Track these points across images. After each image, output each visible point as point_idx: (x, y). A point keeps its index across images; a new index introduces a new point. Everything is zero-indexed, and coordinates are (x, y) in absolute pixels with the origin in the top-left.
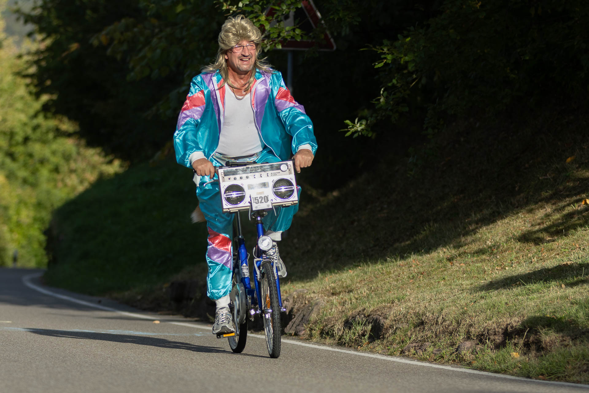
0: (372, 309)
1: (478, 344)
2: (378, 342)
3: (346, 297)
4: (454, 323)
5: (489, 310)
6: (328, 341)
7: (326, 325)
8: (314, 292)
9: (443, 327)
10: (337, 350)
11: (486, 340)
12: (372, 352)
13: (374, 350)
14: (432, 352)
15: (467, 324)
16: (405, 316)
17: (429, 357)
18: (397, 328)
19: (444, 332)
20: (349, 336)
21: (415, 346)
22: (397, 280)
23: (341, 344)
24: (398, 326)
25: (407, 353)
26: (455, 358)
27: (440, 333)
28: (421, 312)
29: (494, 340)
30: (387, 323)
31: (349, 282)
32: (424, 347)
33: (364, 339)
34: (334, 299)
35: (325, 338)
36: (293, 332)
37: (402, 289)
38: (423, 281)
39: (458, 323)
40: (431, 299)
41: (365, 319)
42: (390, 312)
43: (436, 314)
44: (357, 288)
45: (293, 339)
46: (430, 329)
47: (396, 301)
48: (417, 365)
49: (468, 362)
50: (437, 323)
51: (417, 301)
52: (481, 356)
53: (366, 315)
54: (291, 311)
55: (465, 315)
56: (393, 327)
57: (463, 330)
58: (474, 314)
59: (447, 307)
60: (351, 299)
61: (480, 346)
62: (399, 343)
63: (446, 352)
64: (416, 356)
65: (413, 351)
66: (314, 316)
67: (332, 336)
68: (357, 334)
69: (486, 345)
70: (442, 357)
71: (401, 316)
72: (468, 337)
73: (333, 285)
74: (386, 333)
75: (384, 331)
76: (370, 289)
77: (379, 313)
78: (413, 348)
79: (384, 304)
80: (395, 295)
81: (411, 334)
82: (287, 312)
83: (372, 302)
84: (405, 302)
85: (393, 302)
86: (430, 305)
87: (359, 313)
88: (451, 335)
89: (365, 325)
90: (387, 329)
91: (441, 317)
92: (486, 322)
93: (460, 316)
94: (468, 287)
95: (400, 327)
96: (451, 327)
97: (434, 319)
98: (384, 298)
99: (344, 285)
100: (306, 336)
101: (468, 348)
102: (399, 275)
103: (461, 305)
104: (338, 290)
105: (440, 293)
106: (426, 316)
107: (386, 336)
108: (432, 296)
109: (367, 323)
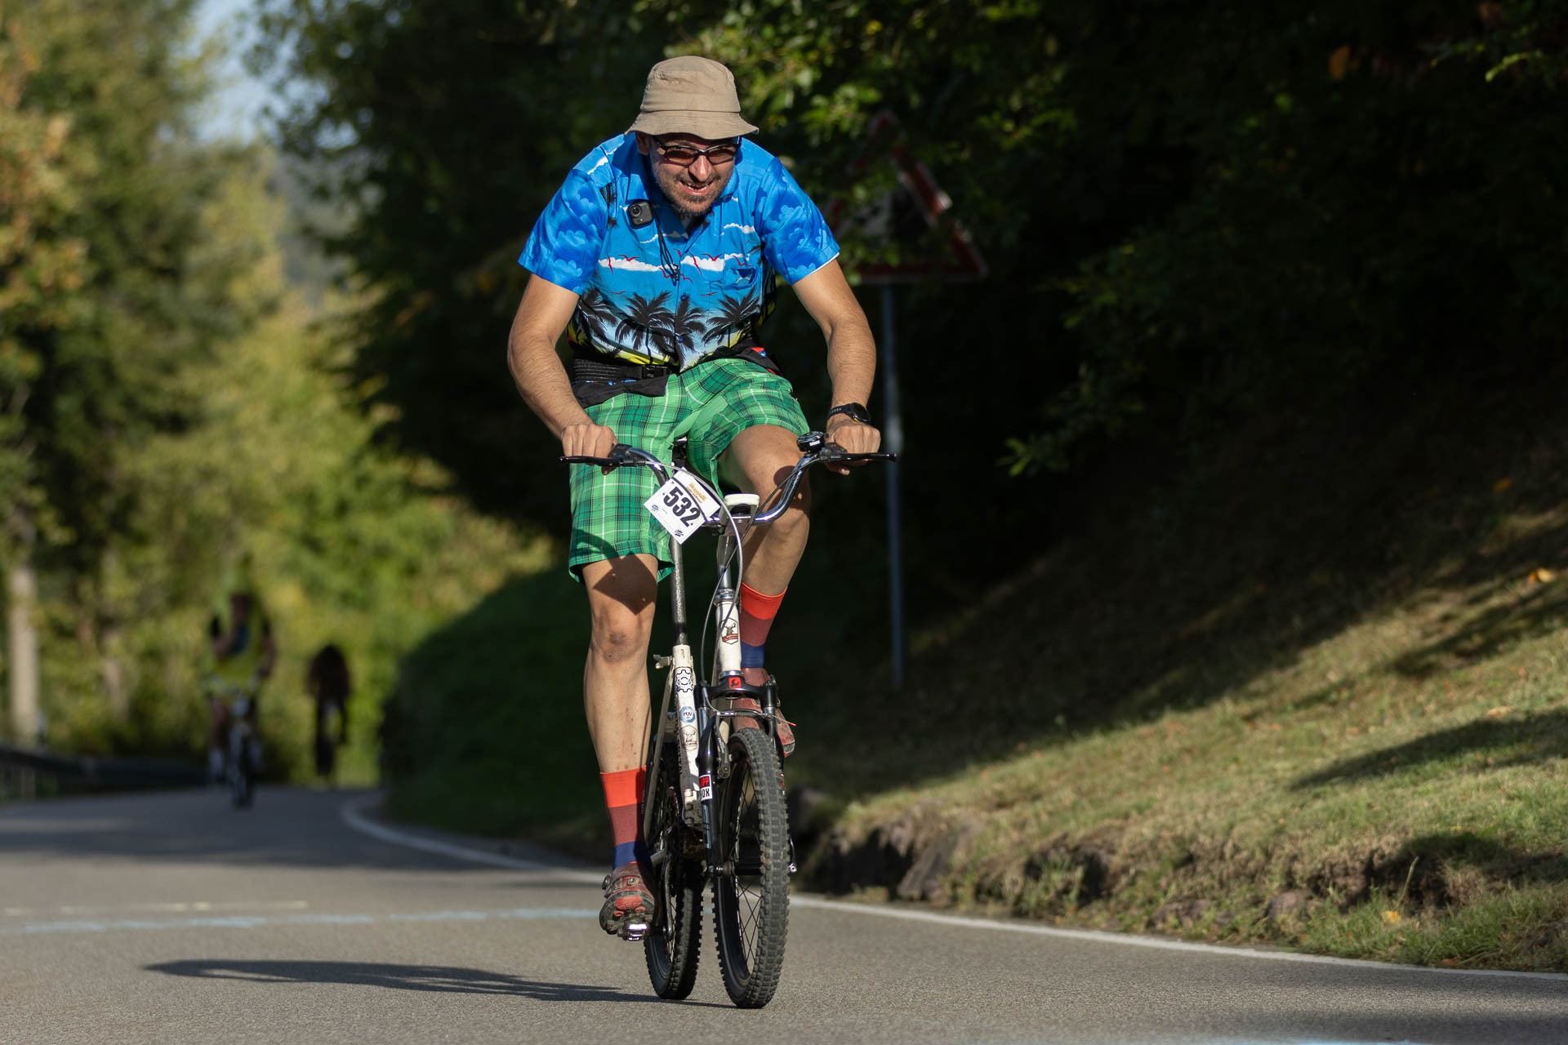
0: (1081, 833)
1: (1311, 898)
2: (1098, 904)
3: (1027, 811)
4: (1259, 856)
5: (1331, 824)
6: (993, 907)
7: (987, 875)
8: (958, 805)
9: (1234, 864)
10: (1011, 926)
11: (1327, 886)
12: (1085, 926)
13: (1090, 923)
14: (1214, 921)
15: (1287, 855)
16: (1153, 845)
17: (1209, 929)
18: (1138, 873)
19: (1237, 875)
20: (1036, 894)
21: (1177, 910)
22: (1136, 769)
23: (1019, 913)
24: (1139, 867)
25: (1160, 926)
26: (1262, 931)
27: (1229, 878)
28: (1187, 835)
29: (1345, 887)
30: (1115, 862)
31: (1032, 778)
32: (1195, 912)
33: (1069, 900)
34: (1003, 817)
35: (985, 903)
36: (916, 893)
37: (1147, 786)
38: (1191, 767)
39: (1268, 855)
40: (1208, 806)
41: (1068, 858)
42: (1121, 837)
43: (1219, 838)
44: (1051, 791)
45: (916, 909)
46: (1207, 871)
47: (1134, 814)
48: (1181, 950)
49: (1291, 938)
50: (1222, 857)
51: (1177, 811)
52: (1317, 923)
53: (1071, 846)
54: (911, 848)
55: (1282, 837)
56: (1129, 872)
57: (1277, 868)
58: (1300, 833)
59: (1243, 820)
60: (1037, 816)
61: (1316, 903)
62: (1143, 905)
63: (1243, 918)
64: (1180, 930)
65: (1172, 920)
66: (959, 857)
67: (1000, 897)
68: (1052, 893)
69: (1328, 900)
70: (1235, 930)
71: (1146, 846)
72: (1290, 885)
73: (998, 786)
74: (1113, 886)
75: (1109, 881)
76: (1078, 791)
77: (1098, 841)
78: (1174, 914)
79: (1107, 822)
80: (1132, 802)
81: (1169, 885)
82: (902, 849)
83: (1082, 818)
84: (1154, 814)
85: (1127, 816)
86: (1205, 818)
87: (1056, 845)
88: (1253, 882)
89: (1069, 869)
90: (1116, 877)
91: (1230, 844)
92: (1326, 849)
93: (1272, 840)
94: (1289, 775)
95: (1145, 869)
96: (1252, 865)
97: (1214, 849)
98: (1108, 809)
99: (1024, 784)
100: (944, 901)
101: (1290, 909)
102: (1140, 757)
103: (1272, 816)
104: (1009, 797)
105: (1227, 791)
106: (1198, 843)
107: (1115, 891)
108: (1210, 799)
109: (1073, 866)
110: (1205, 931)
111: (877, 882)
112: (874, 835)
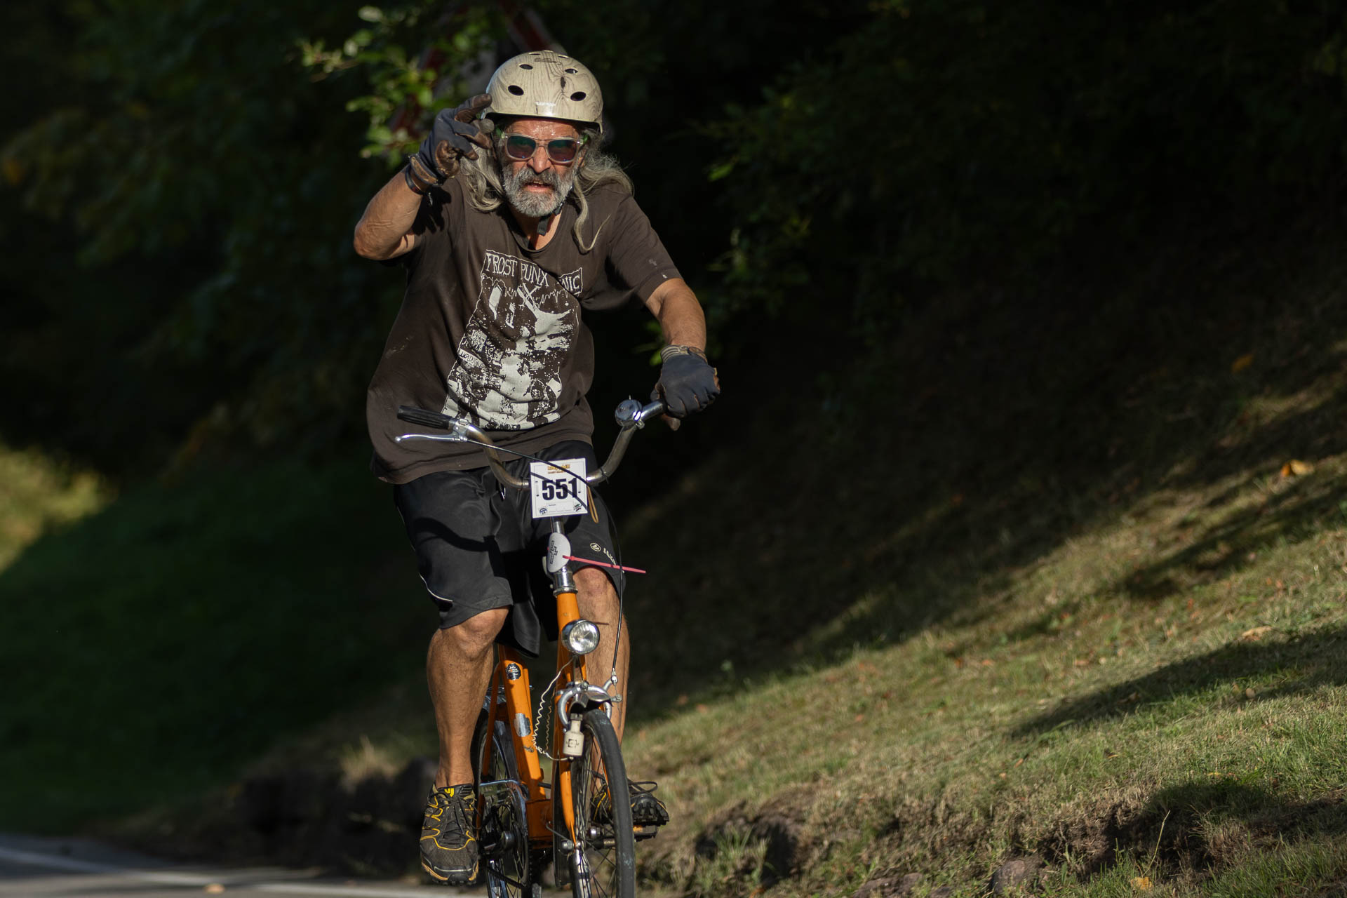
0: (762, 800)
1: (1043, 865)
2: (788, 884)
3: (696, 776)
4: (977, 817)
5: (1063, 775)
6: (659, 893)
7: (651, 855)
9: (949, 830)
11: (1063, 851)
15: (1012, 815)
16: (849, 810)
18: (831, 844)
19: (953, 842)
20: (711, 875)
21: (882, 887)
22: (823, 720)
24: (833, 837)
27: (942, 845)
28: (890, 796)
29: (1084, 850)
30: (806, 832)
31: (699, 737)
32: (905, 887)
33: (751, 880)
35: (651, 888)
37: (838, 740)
38: (889, 715)
39: (989, 817)
40: (913, 761)
41: (747, 830)
42: (810, 803)
43: (929, 798)
44: (722, 751)
46: (917, 838)
47: (824, 774)
50: (933, 822)
51: (877, 769)
52: (1052, 896)
53: (751, 817)
55: (1005, 794)
56: (822, 843)
57: (1000, 831)
58: (1026, 788)
59: (956, 776)
60: (708, 781)
61: (1049, 870)
62: (841, 882)
63: (964, 893)
67: (668, 881)
68: (731, 871)
69: (1064, 866)
71: (840, 811)
72: (1017, 850)
73: (658, 748)
74: (805, 861)
75: (799, 856)
76: (755, 750)
77: (782, 809)
78: (879, 891)
79: (793, 785)
80: (821, 760)
81: (871, 857)
83: (762, 783)
84: (848, 774)
85: (816, 777)
86: (911, 775)
87: (731, 816)
88: (972, 849)
89: (749, 843)
90: (806, 849)
91: (943, 804)
92: (1059, 807)
93: (992, 797)
94: (1007, 719)
95: (840, 840)
96: (969, 829)
97: (924, 812)
98: (792, 771)
99: (689, 745)
101: (1019, 879)
102: (826, 707)
103: (990, 769)
104: (673, 761)
105: (935, 743)
106: (905, 806)
107: (806, 867)
108: (915, 752)
109: (754, 839)
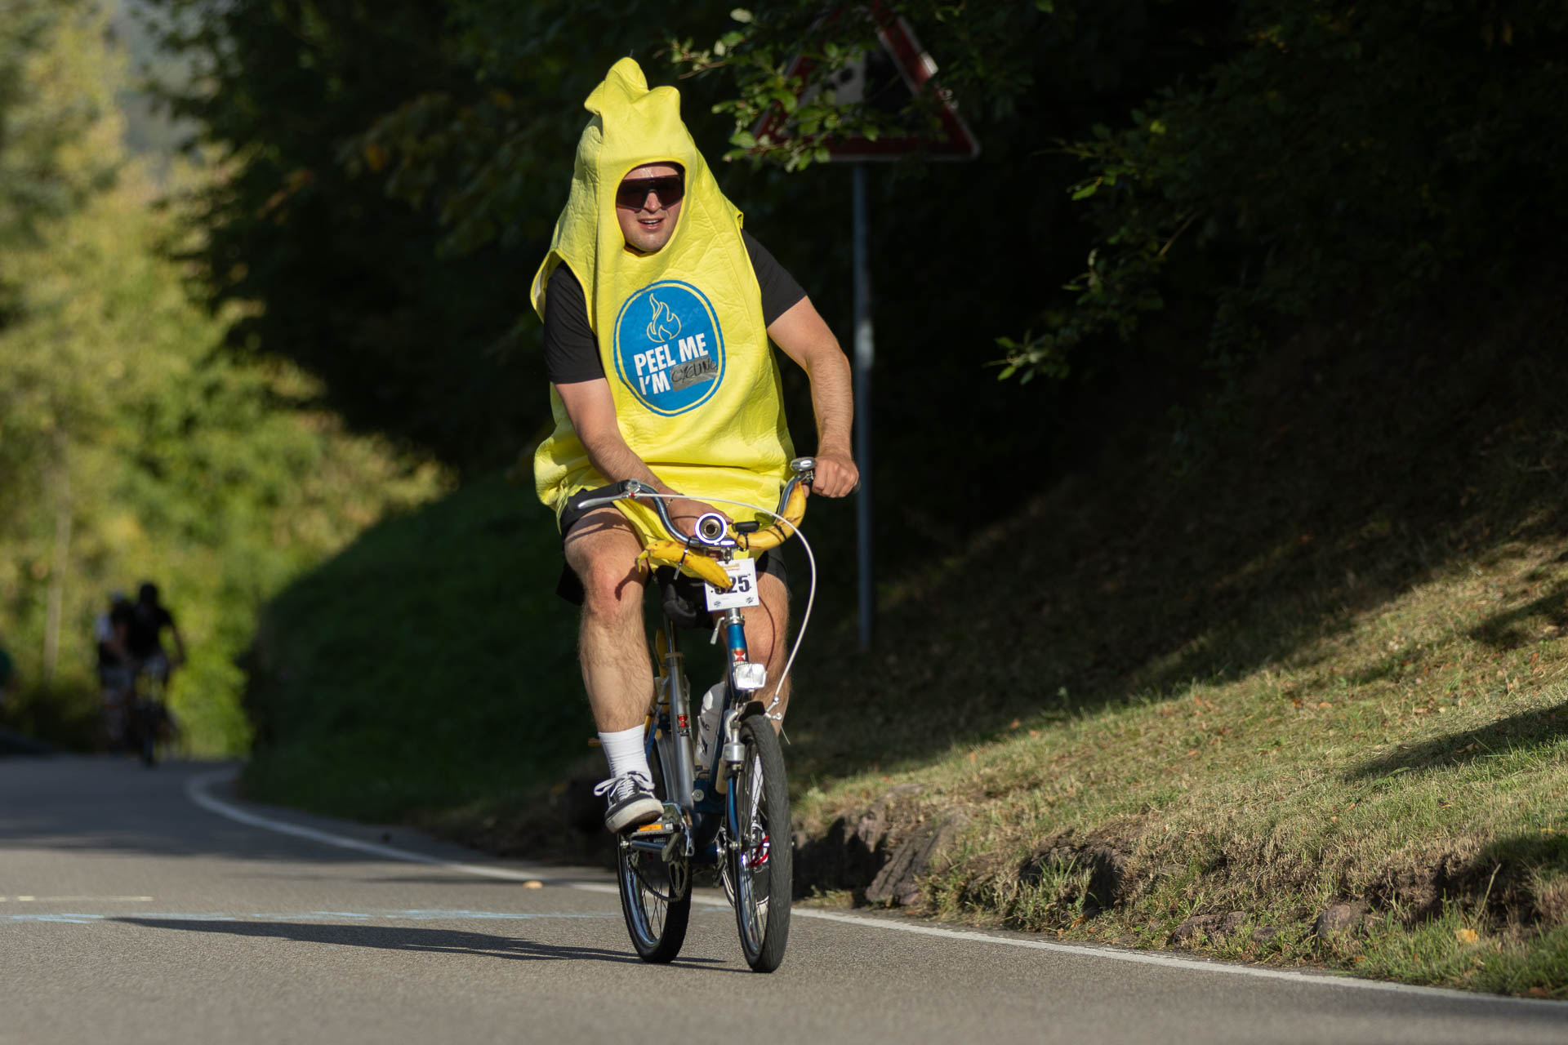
0: (1090, 829)
1: (1370, 911)
2: (1111, 915)
3: (1025, 801)
4: (1306, 859)
5: (1394, 821)
6: (980, 917)
7: (974, 877)
8: (939, 792)
9: (1276, 870)
10: (1001, 940)
11: (1389, 898)
12: (1093, 941)
13: (1100, 937)
14: (1251, 937)
15: (1341, 860)
16: (1177, 844)
17: (1244, 950)
18: (1157, 877)
19: (1279, 884)
20: (1033, 901)
21: (1205, 923)
22: (1156, 753)
23: (1013, 924)
24: (1159, 870)
25: (1185, 942)
26: (1309, 950)
27: (1269, 884)
28: (1218, 832)
29: (1412, 899)
30: (1132, 864)
31: (1029, 762)
32: (1228, 925)
33: (1074, 908)
34: (994, 808)
35: (973, 910)
36: (888, 899)
37: (1169, 774)
38: (1223, 752)
39: (1317, 859)
40: (1244, 799)
41: (1073, 858)
42: (1138, 835)
43: (1258, 837)
44: (1052, 777)
45: (888, 917)
46: (1243, 876)
47: (1154, 806)
48: (1211, 972)
49: (1344, 959)
50: (1261, 860)
51: (1207, 804)
52: (1377, 942)
53: (1077, 845)
54: (881, 843)
55: (1335, 838)
56: (1147, 876)
57: (1328, 874)
58: (1356, 833)
59: (1286, 816)
60: (1036, 807)
61: (1375, 916)
62: (1165, 916)
63: (1287, 935)
64: (1209, 947)
65: (1199, 935)
66: (940, 855)
67: (990, 904)
68: (1054, 898)
69: (1391, 913)
70: (1278, 949)
71: (1168, 845)
72: (1344, 896)
73: (988, 771)
74: (1129, 893)
75: (1123, 887)
76: (1085, 778)
77: (1109, 839)
78: (1202, 928)
79: (1121, 815)
80: (1151, 793)
81: (1196, 893)
82: (871, 844)
83: (1090, 813)
84: (1177, 808)
85: (1145, 810)
86: (1241, 813)
87: (1057, 843)
88: (1299, 891)
89: (1073, 872)
90: (1131, 881)
91: (1272, 843)
92: (1389, 854)
93: (1322, 840)
94: (1341, 763)
95: (1166, 874)
96: (1297, 870)
97: (1252, 851)
98: (1122, 801)
99: (1019, 770)
100: (922, 908)
101: (1344, 924)
102: (1160, 739)
103: (1322, 812)
104: (1002, 784)
105: (1268, 782)
106: (1233, 843)
107: (1130, 899)
108: (1246, 790)
109: (1079, 868)
110: (1239, 949)
111: (841, 885)
112: (838, 826)
